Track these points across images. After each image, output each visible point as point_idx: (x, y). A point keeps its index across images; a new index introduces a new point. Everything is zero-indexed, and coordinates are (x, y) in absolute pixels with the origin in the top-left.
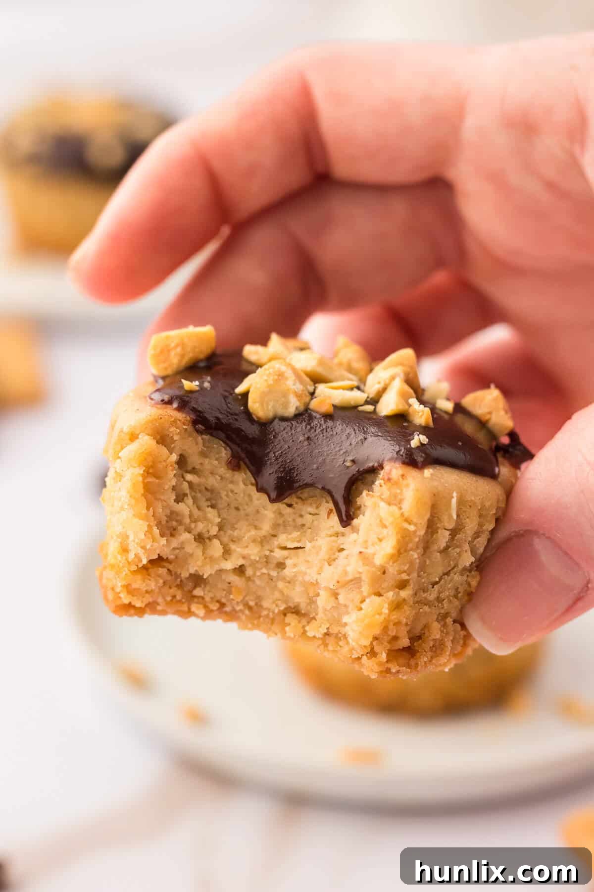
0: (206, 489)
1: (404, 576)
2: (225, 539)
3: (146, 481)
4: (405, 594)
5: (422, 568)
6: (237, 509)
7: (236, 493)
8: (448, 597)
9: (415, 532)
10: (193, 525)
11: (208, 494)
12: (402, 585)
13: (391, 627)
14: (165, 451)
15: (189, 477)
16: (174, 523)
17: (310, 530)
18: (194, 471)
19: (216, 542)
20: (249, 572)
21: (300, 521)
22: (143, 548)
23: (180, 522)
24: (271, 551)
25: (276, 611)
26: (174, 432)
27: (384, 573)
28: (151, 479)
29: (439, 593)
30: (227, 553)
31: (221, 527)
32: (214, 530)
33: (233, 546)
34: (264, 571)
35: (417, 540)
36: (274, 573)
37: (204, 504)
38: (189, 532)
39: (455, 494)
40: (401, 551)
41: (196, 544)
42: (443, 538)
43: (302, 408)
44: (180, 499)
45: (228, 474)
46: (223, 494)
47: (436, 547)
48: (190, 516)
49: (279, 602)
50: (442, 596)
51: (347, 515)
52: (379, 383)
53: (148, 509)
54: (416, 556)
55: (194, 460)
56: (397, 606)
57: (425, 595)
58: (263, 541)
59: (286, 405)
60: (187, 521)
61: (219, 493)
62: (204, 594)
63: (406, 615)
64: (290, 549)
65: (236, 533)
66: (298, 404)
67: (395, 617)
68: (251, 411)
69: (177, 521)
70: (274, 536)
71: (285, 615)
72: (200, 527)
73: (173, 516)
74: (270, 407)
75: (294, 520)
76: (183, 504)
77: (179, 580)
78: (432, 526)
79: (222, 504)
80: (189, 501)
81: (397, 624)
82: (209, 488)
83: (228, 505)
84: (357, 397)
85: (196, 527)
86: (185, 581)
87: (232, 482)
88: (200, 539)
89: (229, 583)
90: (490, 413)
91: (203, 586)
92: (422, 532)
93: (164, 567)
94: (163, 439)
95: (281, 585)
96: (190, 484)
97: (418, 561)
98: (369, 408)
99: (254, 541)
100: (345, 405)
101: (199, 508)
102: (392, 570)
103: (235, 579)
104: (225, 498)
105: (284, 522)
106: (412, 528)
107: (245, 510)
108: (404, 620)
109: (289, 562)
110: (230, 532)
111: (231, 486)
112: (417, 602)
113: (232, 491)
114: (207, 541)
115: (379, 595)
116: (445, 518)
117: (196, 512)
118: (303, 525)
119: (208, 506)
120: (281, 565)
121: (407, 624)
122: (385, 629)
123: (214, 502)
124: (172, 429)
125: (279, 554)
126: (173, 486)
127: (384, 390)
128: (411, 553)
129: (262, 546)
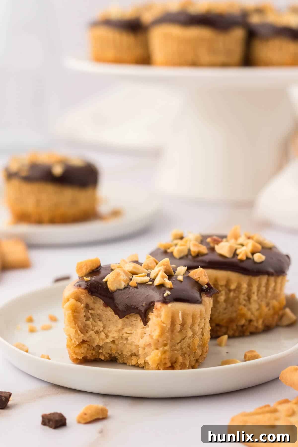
0: (98, 315)
1: (165, 342)
2: (106, 332)
3: (74, 315)
4: (166, 348)
5: (172, 339)
6: (109, 320)
7: (108, 315)
8: (185, 347)
9: (166, 326)
10: (94, 328)
11: (98, 317)
12: (165, 345)
13: (163, 360)
14: (79, 303)
15: (90, 311)
16: (87, 328)
17: (135, 326)
18: (92, 309)
19: (103, 333)
20: (116, 342)
21: (131, 323)
22: (76, 338)
23: (89, 328)
24: (122, 334)
25: (128, 355)
26: (83, 297)
27: (158, 341)
28: (76, 314)
29: (181, 346)
30: (107, 336)
31: (104, 328)
32: (102, 329)
33: (109, 334)
34: (121, 341)
35: (167, 329)
36: (125, 342)
37: (97, 320)
38: (93, 331)
39: (180, 312)
40: (162, 333)
41: (96, 335)
42: (178, 327)
43: (126, 285)
44: (88, 319)
45: (105, 308)
46: (104, 316)
47: (176, 331)
48: (92, 325)
49: (128, 352)
50: (182, 347)
51: (145, 321)
52: (155, 273)
53: (75, 324)
54: (168, 335)
55: (91, 305)
56: (165, 352)
57: (175, 347)
58: (119, 331)
59: (120, 285)
60: (91, 327)
61: (102, 316)
62: (103, 351)
63: (168, 355)
64: (128, 333)
65: (109, 329)
66: (125, 284)
67: (163, 356)
68: (109, 288)
69: (88, 327)
70: (123, 329)
71: (131, 356)
72: (96, 328)
73: (86, 326)
74: (115, 286)
75: (129, 323)
76: (89, 321)
77: (93, 348)
78: (173, 323)
79: (104, 319)
80: (91, 320)
81: (165, 359)
82: (98, 314)
83: (106, 320)
84: (147, 279)
85: (95, 328)
86: (95, 348)
87: (106, 311)
88: (97, 332)
89: (110, 347)
90: (199, 278)
91: (102, 349)
92: (169, 326)
93: (86, 344)
94: (78, 299)
95: (128, 346)
96: (91, 314)
97: (169, 336)
98: (151, 283)
99: (116, 331)
100: (142, 282)
101: (95, 322)
102: (161, 340)
103: (112, 345)
104: (104, 317)
105: (126, 324)
106: (165, 325)
107: (112, 321)
108: (167, 357)
109: (129, 338)
110: (107, 329)
111: (106, 313)
112: (172, 350)
113: (107, 315)
114: (100, 333)
115: (157, 349)
116: (177, 320)
117: (94, 323)
118: (133, 325)
119: (99, 321)
120: (127, 339)
121: (169, 359)
122: (161, 361)
123: (101, 319)
124: (82, 295)
125: (125, 335)
126: (85, 315)
127: (157, 275)
128: (166, 334)
129: (119, 333)
